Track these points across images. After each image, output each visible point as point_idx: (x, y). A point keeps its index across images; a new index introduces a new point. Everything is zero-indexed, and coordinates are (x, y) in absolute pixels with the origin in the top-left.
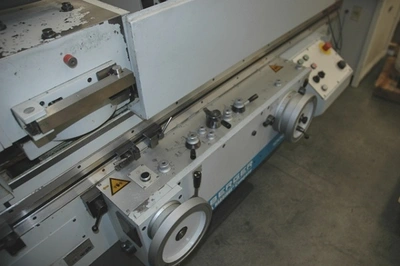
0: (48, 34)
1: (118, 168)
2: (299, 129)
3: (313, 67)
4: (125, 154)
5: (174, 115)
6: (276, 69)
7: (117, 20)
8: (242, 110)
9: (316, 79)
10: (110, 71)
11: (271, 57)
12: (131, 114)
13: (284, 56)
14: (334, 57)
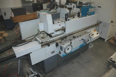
0: (58, 22)
1: (61, 40)
2: (88, 42)
3: (92, 33)
4: (62, 39)
5: (69, 36)
6: (85, 33)
7: (65, 22)
8: (78, 37)
9: (92, 35)
10: (63, 27)
11: (84, 31)
12: (64, 34)
13: (87, 31)
14: (96, 32)
